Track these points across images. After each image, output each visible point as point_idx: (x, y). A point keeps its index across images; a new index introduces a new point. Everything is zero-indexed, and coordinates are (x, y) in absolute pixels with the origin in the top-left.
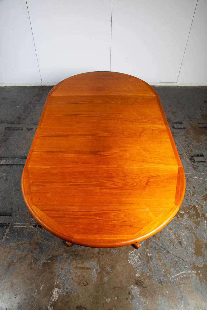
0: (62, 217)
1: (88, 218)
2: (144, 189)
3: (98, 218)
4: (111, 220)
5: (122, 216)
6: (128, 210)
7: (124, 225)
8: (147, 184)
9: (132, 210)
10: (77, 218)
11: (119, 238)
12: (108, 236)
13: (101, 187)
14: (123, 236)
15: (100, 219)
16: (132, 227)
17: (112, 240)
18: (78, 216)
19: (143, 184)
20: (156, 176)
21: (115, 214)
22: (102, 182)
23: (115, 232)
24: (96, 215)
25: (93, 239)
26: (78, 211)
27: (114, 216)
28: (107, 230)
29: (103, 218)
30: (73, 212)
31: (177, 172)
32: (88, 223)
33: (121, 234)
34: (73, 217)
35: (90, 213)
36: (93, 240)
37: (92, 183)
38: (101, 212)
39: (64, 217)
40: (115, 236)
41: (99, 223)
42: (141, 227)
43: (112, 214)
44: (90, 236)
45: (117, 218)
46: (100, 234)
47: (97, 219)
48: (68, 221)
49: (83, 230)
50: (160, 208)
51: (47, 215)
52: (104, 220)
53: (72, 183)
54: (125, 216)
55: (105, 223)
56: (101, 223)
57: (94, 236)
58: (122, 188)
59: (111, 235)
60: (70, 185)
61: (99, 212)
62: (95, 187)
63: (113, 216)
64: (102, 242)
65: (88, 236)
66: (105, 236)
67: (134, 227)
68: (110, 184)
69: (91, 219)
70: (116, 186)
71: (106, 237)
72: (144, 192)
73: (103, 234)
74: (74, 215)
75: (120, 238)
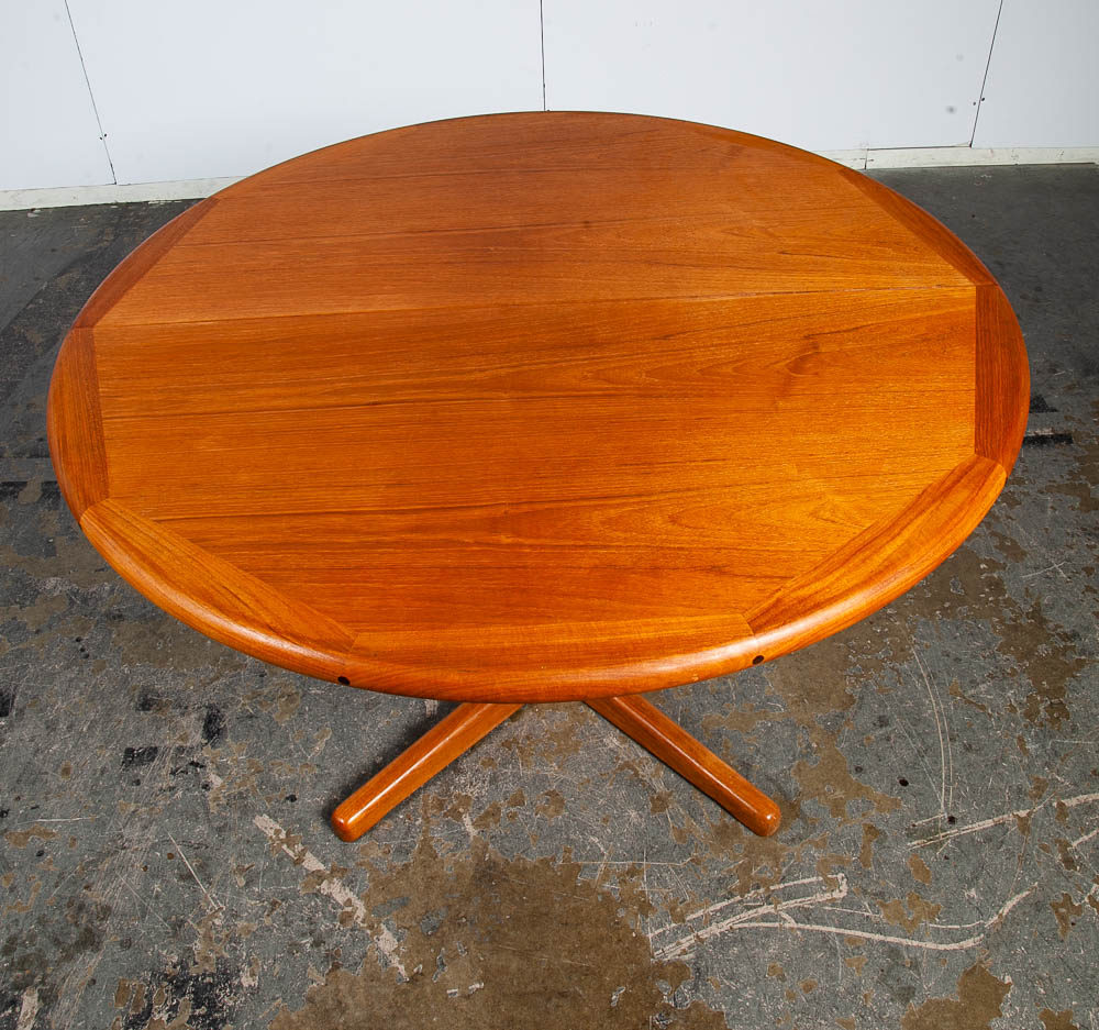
0: (285, 545)
1: (448, 543)
2: (784, 391)
3: (505, 539)
4: (592, 543)
5: (658, 522)
6: (690, 494)
7: (671, 564)
8: (797, 366)
9: (718, 491)
10: (379, 544)
11: (644, 636)
12: (573, 625)
13: (521, 394)
14: (674, 620)
15: (521, 546)
16: (725, 573)
17: (603, 645)
18: (385, 533)
19: (777, 366)
20: (845, 327)
21: (612, 513)
22: (526, 368)
23: (616, 605)
24: (494, 525)
25: (480, 644)
26: (385, 512)
27: (608, 522)
28: (565, 595)
29: (539, 537)
30: (354, 517)
31: (973, 307)
32: (444, 568)
33: (654, 614)
34: (350, 539)
35: (461, 515)
36: (480, 650)
37: (466, 378)
38: (525, 508)
39: (295, 543)
40: (620, 623)
41: (515, 563)
42: (782, 573)
43: (597, 516)
44: (461, 632)
45: (625, 531)
46: (521, 617)
47: (499, 545)
48: (321, 564)
49: (418, 603)
50: (890, 477)
51: (192, 541)
52: (542, 546)
53: (351, 380)
54: (673, 520)
55: (551, 563)
56: (530, 562)
57: (482, 630)
58: (646, 393)
59: (589, 620)
60: (336, 393)
61: (512, 511)
62: (486, 395)
63: (603, 523)
64: (533, 657)
65: (449, 632)
66: (554, 626)
67: (736, 572)
68: (575, 377)
69: (468, 544)
70: (608, 381)
71: (561, 632)
72: (781, 404)
73: (541, 617)
74: (356, 532)
75: (651, 635)
